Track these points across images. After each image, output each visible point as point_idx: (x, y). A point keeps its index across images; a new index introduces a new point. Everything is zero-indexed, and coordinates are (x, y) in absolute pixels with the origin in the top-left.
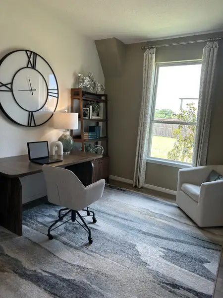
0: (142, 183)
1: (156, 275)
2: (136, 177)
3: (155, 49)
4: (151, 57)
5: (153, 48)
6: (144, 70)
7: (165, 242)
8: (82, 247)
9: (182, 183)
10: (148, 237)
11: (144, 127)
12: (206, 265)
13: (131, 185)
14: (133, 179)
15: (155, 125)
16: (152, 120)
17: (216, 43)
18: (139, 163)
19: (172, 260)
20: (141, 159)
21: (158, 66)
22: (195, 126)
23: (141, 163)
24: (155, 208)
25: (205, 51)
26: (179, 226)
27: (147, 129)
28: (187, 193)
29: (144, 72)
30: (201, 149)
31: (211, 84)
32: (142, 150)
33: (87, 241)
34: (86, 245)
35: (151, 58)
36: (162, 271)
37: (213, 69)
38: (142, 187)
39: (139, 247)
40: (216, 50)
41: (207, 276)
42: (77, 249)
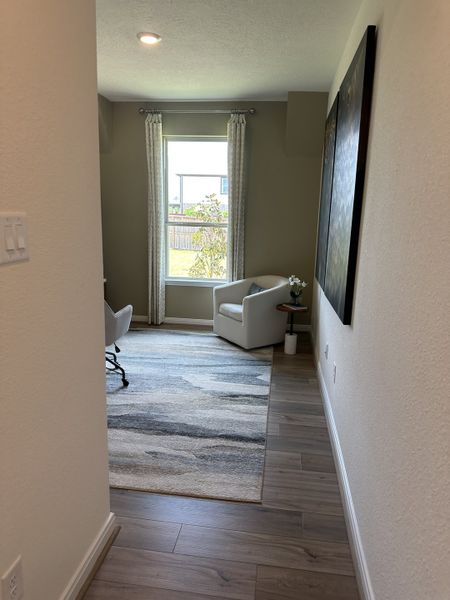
0: (161, 317)
1: (213, 393)
2: (152, 310)
3: (160, 116)
4: (156, 127)
5: (158, 113)
6: (148, 147)
7: (212, 369)
8: (118, 390)
9: (219, 305)
10: (192, 369)
11: (157, 232)
12: (259, 377)
13: (147, 323)
14: (147, 314)
15: (170, 228)
16: (166, 222)
17: (242, 117)
18: (155, 287)
19: (224, 380)
20: (157, 282)
21: (166, 140)
22: (226, 229)
23: (157, 288)
24: (190, 342)
25: (230, 126)
26: (223, 354)
27: (162, 236)
28: (227, 314)
29: (148, 151)
30: (236, 259)
31: (241, 172)
32: (158, 268)
33: (121, 384)
34: (122, 388)
35: (157, 129)
36: (218, 390)
37: (242, 151)
38: (162, 323)
39: (185, 377)
40: (243, 127)
41: (262, 384)
42: (113, 393)
